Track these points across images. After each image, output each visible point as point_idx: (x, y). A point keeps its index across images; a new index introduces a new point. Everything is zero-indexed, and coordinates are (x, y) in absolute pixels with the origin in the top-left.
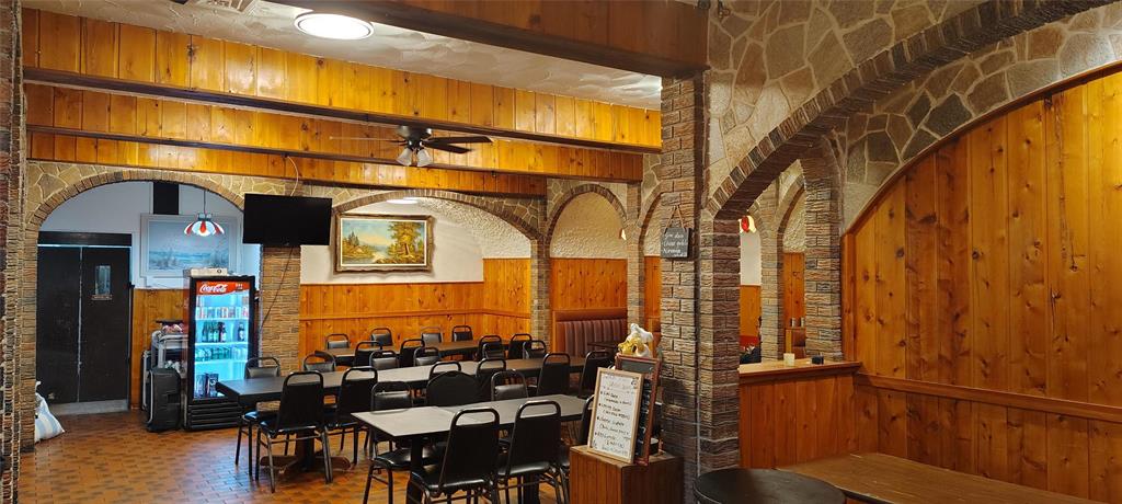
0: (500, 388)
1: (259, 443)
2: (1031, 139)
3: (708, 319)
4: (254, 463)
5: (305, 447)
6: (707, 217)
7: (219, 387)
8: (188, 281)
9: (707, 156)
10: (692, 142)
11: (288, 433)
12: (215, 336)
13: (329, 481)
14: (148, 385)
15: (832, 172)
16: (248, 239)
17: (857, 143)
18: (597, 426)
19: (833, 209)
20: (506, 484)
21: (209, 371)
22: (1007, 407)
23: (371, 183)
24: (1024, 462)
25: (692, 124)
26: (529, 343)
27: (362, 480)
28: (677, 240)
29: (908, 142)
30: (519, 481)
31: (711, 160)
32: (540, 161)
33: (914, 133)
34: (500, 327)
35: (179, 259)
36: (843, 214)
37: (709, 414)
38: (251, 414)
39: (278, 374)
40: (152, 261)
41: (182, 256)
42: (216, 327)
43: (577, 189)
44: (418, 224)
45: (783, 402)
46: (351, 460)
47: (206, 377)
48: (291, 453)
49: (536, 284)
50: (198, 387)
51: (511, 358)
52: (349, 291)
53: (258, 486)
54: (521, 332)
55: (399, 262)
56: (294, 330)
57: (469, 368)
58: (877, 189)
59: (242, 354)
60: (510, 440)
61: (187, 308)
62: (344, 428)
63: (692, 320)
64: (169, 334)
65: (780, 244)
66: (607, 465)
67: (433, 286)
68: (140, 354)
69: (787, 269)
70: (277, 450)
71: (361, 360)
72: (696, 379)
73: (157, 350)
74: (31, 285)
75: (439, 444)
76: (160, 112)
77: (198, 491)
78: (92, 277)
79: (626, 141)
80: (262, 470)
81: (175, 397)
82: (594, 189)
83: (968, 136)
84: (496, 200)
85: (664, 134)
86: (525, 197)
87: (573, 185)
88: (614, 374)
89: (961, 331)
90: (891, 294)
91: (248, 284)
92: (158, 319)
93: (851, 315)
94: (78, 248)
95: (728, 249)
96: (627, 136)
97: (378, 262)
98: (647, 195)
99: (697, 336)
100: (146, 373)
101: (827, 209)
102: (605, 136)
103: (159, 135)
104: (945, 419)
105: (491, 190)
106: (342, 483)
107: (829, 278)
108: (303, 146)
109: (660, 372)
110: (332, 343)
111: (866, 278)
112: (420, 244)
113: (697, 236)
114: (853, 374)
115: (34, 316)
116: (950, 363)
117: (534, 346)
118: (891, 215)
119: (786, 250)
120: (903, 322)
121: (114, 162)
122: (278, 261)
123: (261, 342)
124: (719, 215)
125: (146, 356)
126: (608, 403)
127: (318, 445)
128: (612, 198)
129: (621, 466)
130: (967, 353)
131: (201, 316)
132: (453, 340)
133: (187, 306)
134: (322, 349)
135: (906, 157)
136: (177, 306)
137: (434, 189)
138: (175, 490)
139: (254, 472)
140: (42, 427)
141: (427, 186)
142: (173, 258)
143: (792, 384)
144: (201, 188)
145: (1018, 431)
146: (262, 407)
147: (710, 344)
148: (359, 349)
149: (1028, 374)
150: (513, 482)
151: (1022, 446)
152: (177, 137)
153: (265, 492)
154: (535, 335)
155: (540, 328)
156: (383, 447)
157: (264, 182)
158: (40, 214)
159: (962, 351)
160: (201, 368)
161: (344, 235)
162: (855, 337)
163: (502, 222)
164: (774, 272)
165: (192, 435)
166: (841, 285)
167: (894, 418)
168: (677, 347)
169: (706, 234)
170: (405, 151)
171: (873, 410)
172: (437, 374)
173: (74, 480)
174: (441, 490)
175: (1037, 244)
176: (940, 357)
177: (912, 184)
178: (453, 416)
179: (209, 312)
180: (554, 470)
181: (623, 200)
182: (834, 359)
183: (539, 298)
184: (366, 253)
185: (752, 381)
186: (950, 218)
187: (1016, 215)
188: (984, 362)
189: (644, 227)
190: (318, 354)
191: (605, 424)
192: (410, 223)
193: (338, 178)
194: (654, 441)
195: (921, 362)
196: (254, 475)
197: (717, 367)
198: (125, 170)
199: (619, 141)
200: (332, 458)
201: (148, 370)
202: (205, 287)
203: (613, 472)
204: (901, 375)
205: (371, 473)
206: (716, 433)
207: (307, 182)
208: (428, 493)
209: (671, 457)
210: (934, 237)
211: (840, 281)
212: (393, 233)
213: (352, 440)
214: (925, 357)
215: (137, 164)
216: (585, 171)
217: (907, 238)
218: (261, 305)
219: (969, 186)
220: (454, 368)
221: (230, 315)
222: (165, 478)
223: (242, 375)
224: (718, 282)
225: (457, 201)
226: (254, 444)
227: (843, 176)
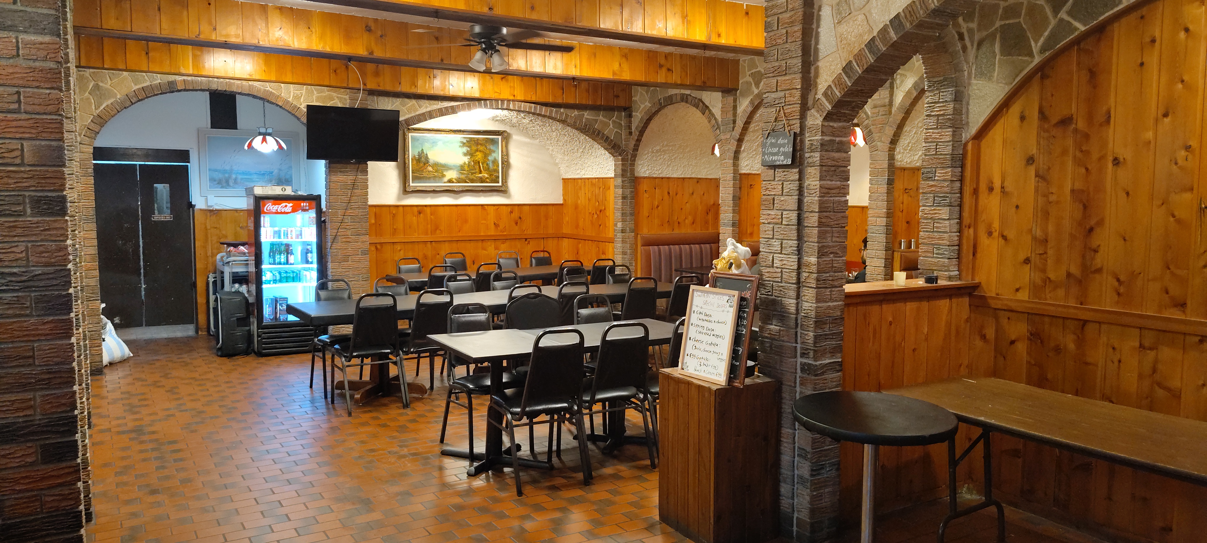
0: (584, 312)
1: (333, 366)
2: (1191, 27)
3: (812, 233)
4: (329, 388)
5: (380, 371)
6: (815, 119)
7: (291, 310)
8: (252, 200)
9: (817, 50)
10: (799, 34)
11: (362, 357)
12: (283, 258)
13: (406, 406)
14: (215, 310)
15: (958, 69)
16: (312, 155)
17: (987, 36)
18: (688, 347)
19: (957, 112)
20: (591, 410)
21: (278, 295)
22: (1140, 328)
23: (441, 93)
24: (1157, 388)
25: (800, 14)
26: (612, 269)
27: (440, 406)
28: (780, 146)
29: (1046, 34)
30: (604, 407)
31: (821, 55)
32: (625, 66)
33: (1053, 22)
34: (581, 252)
35: (240, 177)
36: (968, 115)
37: (811, 334)
38: (324, 337)
39: (349, 297)
40: (212, 180)
41: (243, 173)
42: (283, 248)
43: (665, 99)
44: (492, 140)
45: (891, 324)
46: (428, 386)
47: (276, 301)
48: (366, 377)
49: (619, 206)
50: (267, 311)
51: (593, 283)
52: (420, 213)
53: (334, 408)
54: (603, 257)
55: (472, 181)
56: (364, 253)
57: (551, 292)
58: (1007, 89)
59: (311, 278)
60: (595, 365)
61: (252, 228)
62: (419, 353)
63: (794, 235)
64: (234, 256)
65: (891, 158)
66: (699, 387)
67: (509, 209)
68: (205, 278)
69: (899, 185)
70: (352, 374)
71: (435, 283)
72: (798, 297)
73: (222, 273)
74: (91, 202)
75: (521, 369)
76: (213, 12)
77: (272, 414)
78: (150, 197)
79: (723, 41)
80: (338, 394)
81: (244, 321)
82: (684, 99)
83: (1116, 25)
84: (576, 112)
85: (767, 27)
86: (609, 109)
87: (662, 95)
88: (707, 292)
89: (1094, 246)
90: (1017, 207)
91: (314, 203)
92: (222, 241)
93: (971, 231)
94: (136, 165)
95: (836, 155)
96: (723, 35)
97: (450, 181)
98: (744, 105)
99: (799, 251)
100: (212, 298)
101: (950, 111)
102: (699, 35)
103: (214, 38)
104: (1070, 343)
105: (571, 101)
106: (420, 408)
107: (946, 189)
108: (367, 50)
109: (758, 289)
110: (404, 267)
111: (991, 189)
112: (495, 162)
113: (802, 142)
114: (970, 295)
115: (94, 234)
116: (1080, 282)
117: (618, 271)
118: (1022, 118)
119: (898, 164)
120: (1030, 237)
121: (167, 70)
122: (345, 178)
123: (330, 265)
124: (829, 117)
125: (211, 280)
126: (701, 323)
127: (393, 371)
128: (705, 109)
129: (714, 388)
130: (1099, 271)
131: (267, 236)
132: (531, 265)
133: (251, 226)
134: (394, 274)
135: (1042, 50)
136: (241, 228)
137: (509, 101)
138: (247, 413)
139: (329, 396)
140: (109, 350)
141: (502, 97)
142: (234, 176)
143: (902, 304)
144: (261, 99)
145: (1152, 354)
146: (334, 330)
147: (813, 260)
148: (432, 274)
149: (1167, 293)
150: (597, 407)
151: (1154, 370)
152: (233, 40)
153: (341, 416)
154: (619, 260)
155: (624, 253)
156: (460, 371)
157: (326, 92)
158: (92, 126)
159: (1093, 269)
160: (269, 291)
161: (412, 152)
162: (974, 255)
163: (583, 137)
164: (883, 188)
165: (263, 359)
166: (961, 198)
167: (1013, 342)
168: (777, 263)
169: (813, 138)
170: (479, 55)
171: (990, 333)
172: (514, 298)
173: (145, 403)
174: (523, 413)
175: (1188, 148)
176: (1069, 275)
177: (1047, 82)
178: (534, 338)
179: (275, 232)
180: (642, 396)
181: (717, 111)
182: (950, 278)
183: (623, 221)
184: (437, 171)
185: (858, 300)
186: (1090, 118)
187: (1166, 115)
188: (1118, 280)
189: (740, 141)
190: (390, 279)
191: (698, 345)
192: (484, 139)
193: (405, 88)
194: (750, 363)
195: (1047, 281)
196: (329, 400)
197: (821, 284)
198: (179, 78)
199: (715, 40)
200: (409, 384)
201: (214, 293)
202: (269, 206)
203: (707, 395)
204: (1023, 296)
205: (449, 397)
206: (818, 354)
207: (372, 93)
208: (509, 416)
209: (768, 380)
210: (1070, 142)
211: (961, 193)
212: (465, 149)
213: (428, 367)
214: (1052, 276)
215: (191, 72)
216: (675, 78)
217: (1038, 143)
218: (328, 225)
219: (1113, 83)
220: (535, 290)
221: (297, 237)
222: (238, 401)
223: (312, 298)
224: (825, 191)
225: (534, 114)
226: (329, 369)
227: (970, 74)
